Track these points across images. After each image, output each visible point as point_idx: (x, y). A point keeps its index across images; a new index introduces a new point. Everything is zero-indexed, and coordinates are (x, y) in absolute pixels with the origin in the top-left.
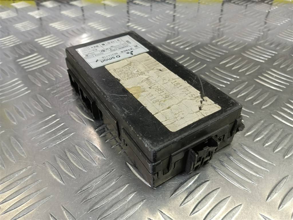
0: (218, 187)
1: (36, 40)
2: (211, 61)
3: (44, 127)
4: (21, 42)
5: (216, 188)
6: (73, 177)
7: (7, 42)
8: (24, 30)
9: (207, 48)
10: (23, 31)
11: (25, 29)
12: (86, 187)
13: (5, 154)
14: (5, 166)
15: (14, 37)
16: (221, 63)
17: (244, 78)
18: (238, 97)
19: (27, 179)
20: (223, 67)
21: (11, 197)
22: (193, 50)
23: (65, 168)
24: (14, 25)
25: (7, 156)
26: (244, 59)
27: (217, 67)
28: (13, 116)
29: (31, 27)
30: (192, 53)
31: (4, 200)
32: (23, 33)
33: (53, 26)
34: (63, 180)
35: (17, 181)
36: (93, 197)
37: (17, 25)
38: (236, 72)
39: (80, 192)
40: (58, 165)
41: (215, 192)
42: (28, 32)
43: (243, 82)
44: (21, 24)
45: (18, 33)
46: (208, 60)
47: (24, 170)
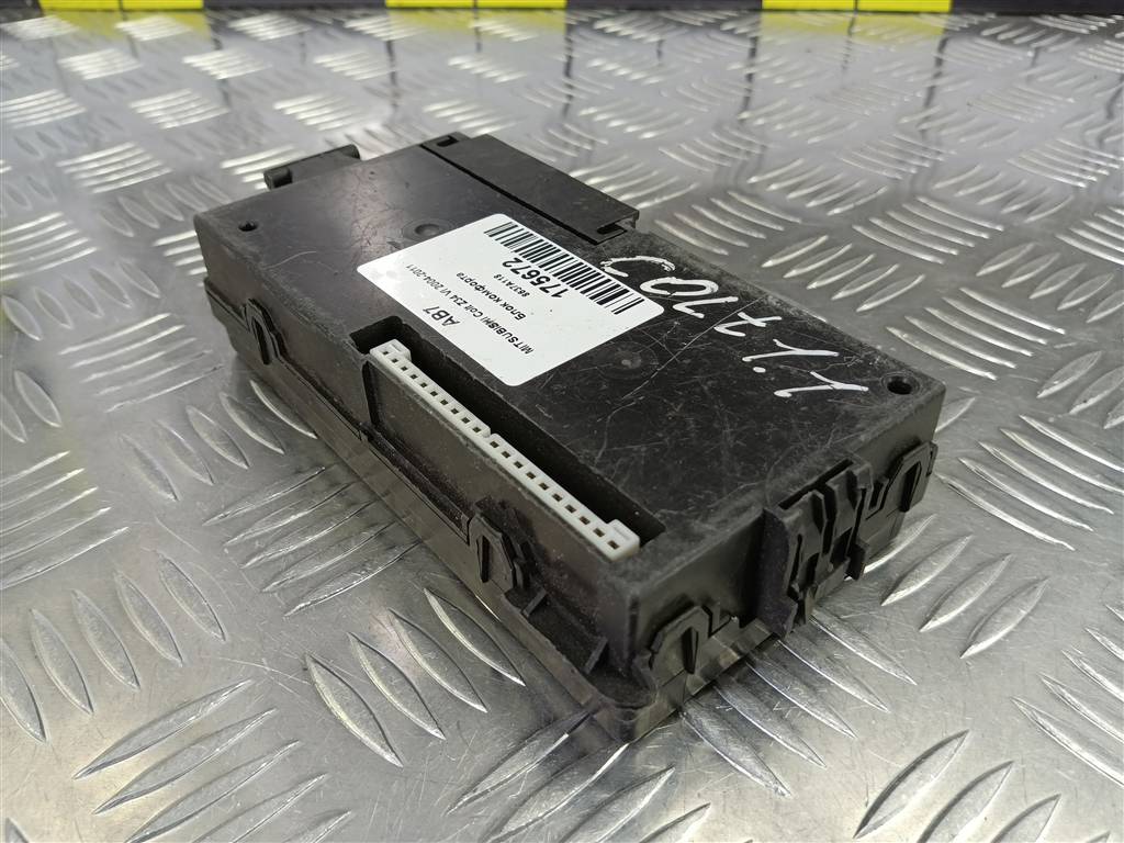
0: (1051, 795)
1: (228, 164)
2: (940, 261)
3: (293, 518)
4: (167, 171)
5: (1041, 799)
6: (434, 732)
7: (113, 169)
8: (176, 125)
9: (916, 211)
10: (169, 126)
11: (179, 120)
12: (492, 780)
13: (139, 625)
14: (139, 679)
15: (138, 151)
16: (982, 272)
17: (1084, 336)
18: (1074, 411)
19: (239, 736)
20: (992, 286)
21: (174, 816)
22: (863, 214)
23: (398, 692)
24: (134, 105)
25: (147, 635)
26: (1072, 257)
27: (972, 288)
28: (159, 467)
29: (200, 111)
30: (859, 229)
31: (149, 824)
32: (170, 137)
33: (290, 112)
34: (395, 746)
35: (197, 746)
36: (527, 825)
37: (143, 103)
38: (1047, 308)
39: (470, 801)
40: (367, 678)
41: (1039, 816)
42: (189, 131)
43: (1084, 350)
44: (159, 100)
45: (150, 135)
46: (929, 258)
47: (223, 698)
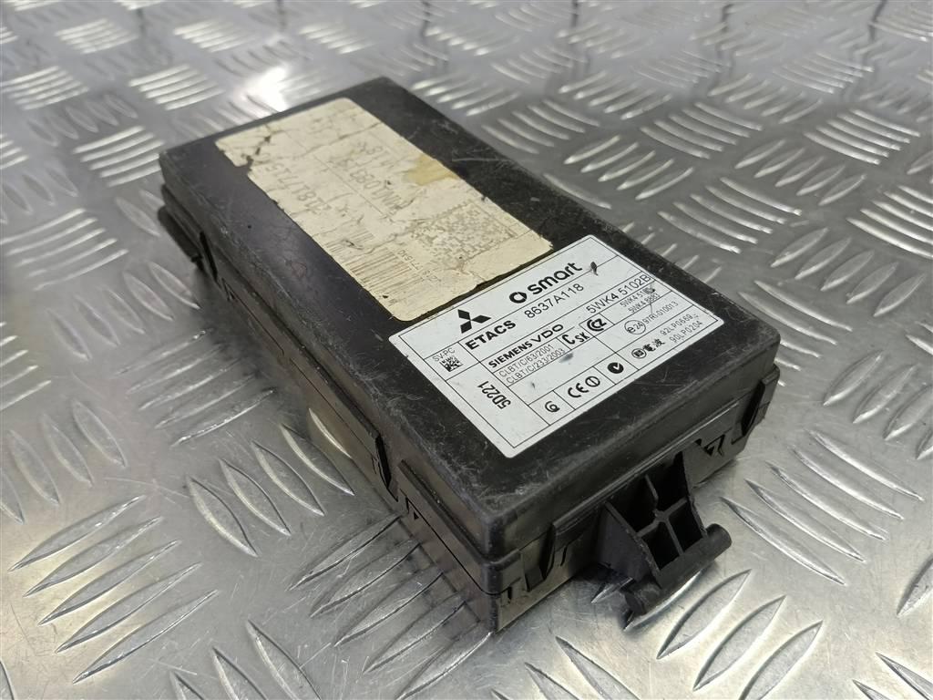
0: (745, 569)
1: (135, 83)
2: (707, 157)
3: (179, 371)
4: (85, 90)
5: (737, 573)
6: (282, 531)
7: (40, 89)
8: (94, 50)
9: (693, 115)
10: (88, 51)
11: (96, 46)
12: (324, 564)
13: (59, 455)
14: (59, 496)
15: (62, 74)
16: (741, 165)
17: (815, 216)
18: (799, 276)
19: (134, 537)
20: (747, 177)
21: (84, 596)
22: (648, 119)
23: (256, 502)
24: (58, 34)
25: (65, 463)
26: (813, 151)
27: (730, 177)
28: (76, 334)
29: (113, 38)
30: (645, 130)
31: (65, 603)
32: (88, 61)
33: (188, 37)
34: (252, 542)
35: (102, 545)
36: (349, 597)
37: (66, 32)
38: (788, 195)
39: (308, 580)
40: (233, 492)
41: (735, 584)
42: (105, 55)
43: (814, 228)
44: (80, 28)
45: (71, 59)
46: (698, 154)
47: (124, 508)
